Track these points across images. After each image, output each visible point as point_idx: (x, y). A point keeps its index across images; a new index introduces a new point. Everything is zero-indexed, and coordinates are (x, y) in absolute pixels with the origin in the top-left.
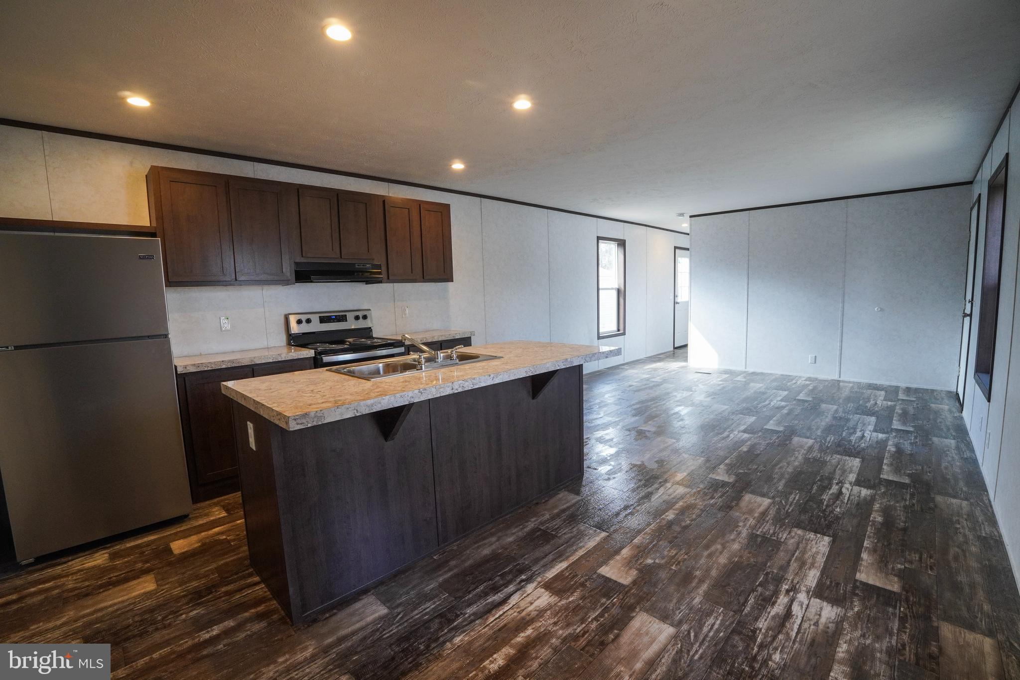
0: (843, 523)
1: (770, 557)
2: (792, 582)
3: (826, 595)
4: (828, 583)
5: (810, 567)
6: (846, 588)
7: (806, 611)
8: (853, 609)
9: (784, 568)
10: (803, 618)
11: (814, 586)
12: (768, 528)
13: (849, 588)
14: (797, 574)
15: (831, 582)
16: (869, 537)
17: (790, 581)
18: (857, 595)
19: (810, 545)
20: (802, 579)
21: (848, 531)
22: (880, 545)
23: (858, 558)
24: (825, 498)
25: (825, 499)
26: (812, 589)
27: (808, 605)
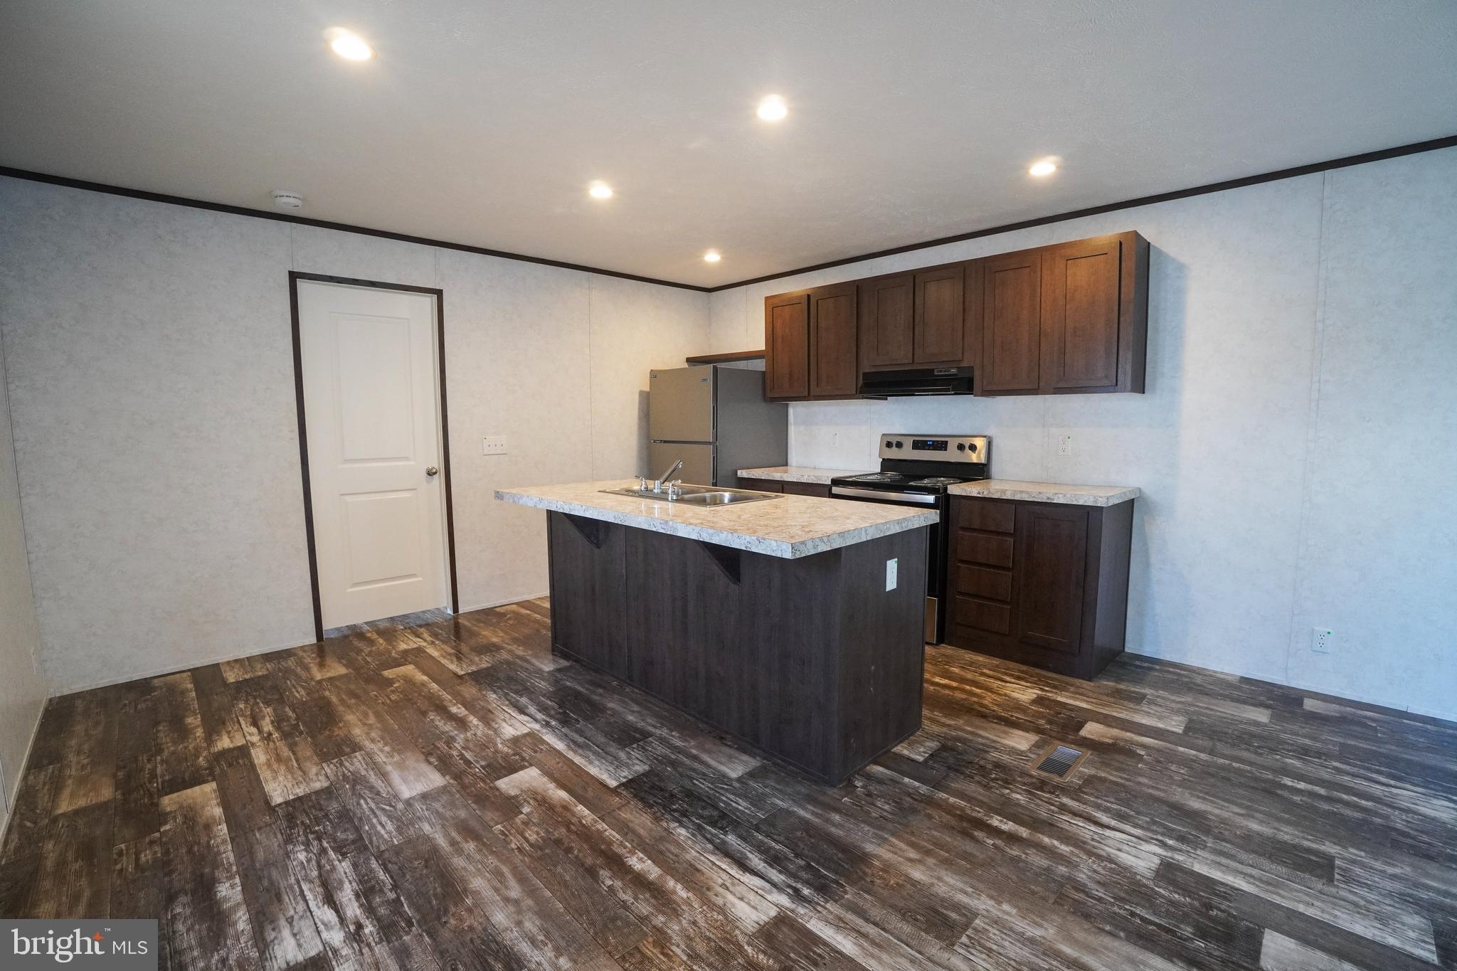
0: (276, 837)
1: (316, 745)
2: (274, 742)
3: (235, 752)
4: (240, 761)
5: (269, 761)
6: (220, 768)
7: (244, 734)
8: (204, 757)
9: (292, 747)
10: (242, 729)
11: (252, 751)
12: (357, 764)
13: (217, 771)
14: (276, 749)
15: (238, 763)
16: (224, 842)
17: (276, 741)
18: (206, 769)
19: (290, 780)
20: (267, 749)
21: (259, 829)
22: (204, 840)
23: (225, 804)
24: (343, 864)
25: (339, 861)
26: (251, 748)
27: (245, 737)
